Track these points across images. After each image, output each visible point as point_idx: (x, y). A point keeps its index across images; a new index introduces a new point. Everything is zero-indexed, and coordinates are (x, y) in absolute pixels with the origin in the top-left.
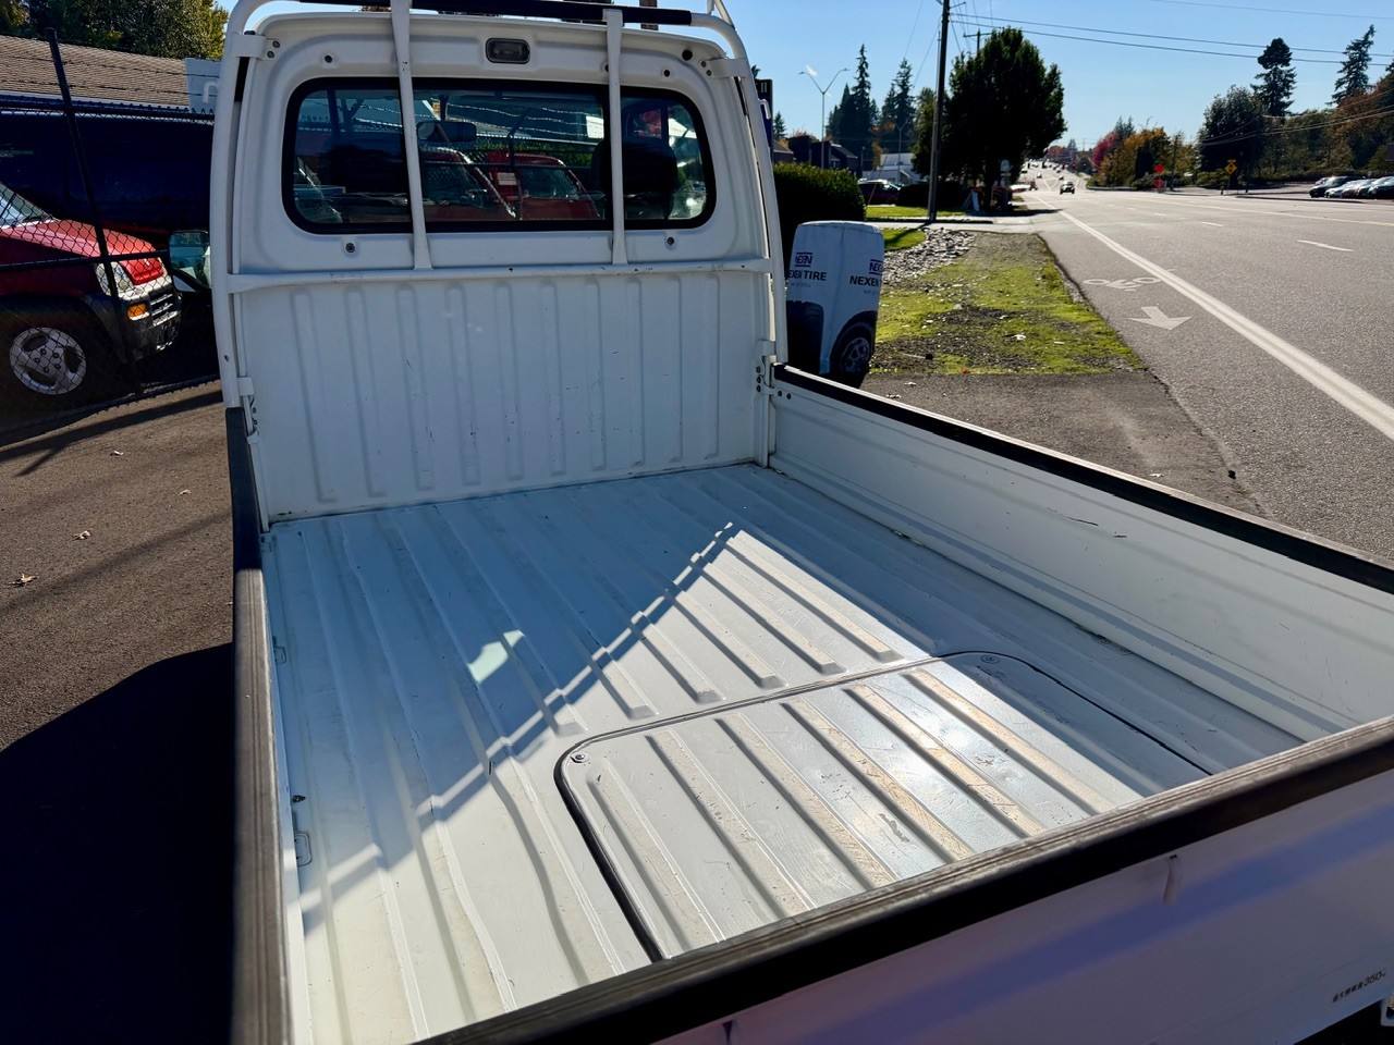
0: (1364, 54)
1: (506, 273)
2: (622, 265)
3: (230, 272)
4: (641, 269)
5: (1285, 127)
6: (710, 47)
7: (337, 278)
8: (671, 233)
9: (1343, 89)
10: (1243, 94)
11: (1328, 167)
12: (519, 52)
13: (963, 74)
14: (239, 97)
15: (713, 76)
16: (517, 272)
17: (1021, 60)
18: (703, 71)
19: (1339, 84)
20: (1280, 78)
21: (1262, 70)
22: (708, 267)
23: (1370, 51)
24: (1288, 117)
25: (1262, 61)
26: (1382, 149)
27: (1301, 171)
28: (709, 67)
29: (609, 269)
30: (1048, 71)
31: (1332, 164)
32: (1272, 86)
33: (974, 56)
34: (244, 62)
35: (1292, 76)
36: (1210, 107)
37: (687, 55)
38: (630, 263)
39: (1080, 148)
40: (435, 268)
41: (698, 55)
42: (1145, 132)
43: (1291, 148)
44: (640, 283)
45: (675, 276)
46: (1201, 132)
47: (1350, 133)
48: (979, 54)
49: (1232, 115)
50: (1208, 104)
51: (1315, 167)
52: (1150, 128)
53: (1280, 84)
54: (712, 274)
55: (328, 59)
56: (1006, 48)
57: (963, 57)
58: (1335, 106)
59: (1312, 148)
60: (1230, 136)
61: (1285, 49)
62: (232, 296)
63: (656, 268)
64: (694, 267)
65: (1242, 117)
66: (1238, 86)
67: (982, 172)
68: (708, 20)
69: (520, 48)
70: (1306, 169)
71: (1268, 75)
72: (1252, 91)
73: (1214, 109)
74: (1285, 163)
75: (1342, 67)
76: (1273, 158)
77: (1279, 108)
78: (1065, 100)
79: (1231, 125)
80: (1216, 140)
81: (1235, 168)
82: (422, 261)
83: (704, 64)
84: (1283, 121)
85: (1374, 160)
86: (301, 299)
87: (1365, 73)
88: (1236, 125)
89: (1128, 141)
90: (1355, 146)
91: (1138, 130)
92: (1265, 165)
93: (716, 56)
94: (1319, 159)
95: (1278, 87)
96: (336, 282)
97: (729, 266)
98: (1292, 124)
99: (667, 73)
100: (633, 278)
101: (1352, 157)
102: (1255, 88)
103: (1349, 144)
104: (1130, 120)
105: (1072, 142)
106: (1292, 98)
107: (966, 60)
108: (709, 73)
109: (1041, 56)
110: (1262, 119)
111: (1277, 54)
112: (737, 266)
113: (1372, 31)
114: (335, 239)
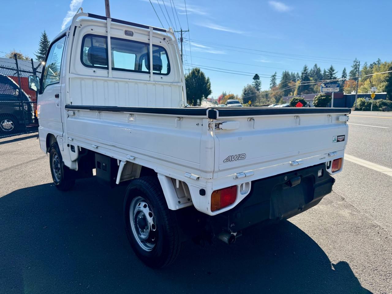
0: (275, 78)
1: (128, 80)
2: (152, 81)
3: (69, 73)
4: (156, 82)
5: (260, 94)
6: (169, 38)
7: (92, 77)
8: (162, 76)
9: (272, 86)
10: (250, 86)
11: (271, 103)
12: (131, 34)
13: (186, 78)
14: (74, 35)
15: (169, 44)
16: (130, 80)
17: (201, 76)
18: (167, 43)
19: (271, 84)
20: (258, 83)
21: (253, 81)
22: (170, 84)
23: (276, 77)
24: (261, 92)
25: (254, 79)
26: (281, 99)
27: (265, 104)
28: (169, 42)
29: (149, 82)
30: (207, 79)
31: (271, 102)
32: (256, 85)
33: (189, 75)
34: (76, 27)
35: (260, 82)
36: (244, 89)
37: (164, 39)
38: (154, 81)
39: (214, 98)
40: (113, 78)
41: (167, 39)
42: (229, 95)
43: (262, 98)
44: (155, 86)
45: (162, 85)
46: (242, 94)
47: (274, 95)
48: (190, 74)
49: (248, 91)
50: (243, 88)
51: (268, 103)
52: (230, 94)
53: (258, 84)
54: (170, 86)
55: (92, 30)
56: (196, 73)
57: (186, 74)
58: (270, 90)
59: (267, 98)
60: (248, 96)
61: (258, 76)
62: (69, 78)
63: (159, 83)
64: (167, 83)
65: (251, 91)
66: (249, 84)
67: (193, 102)
68: (169, 32)
69: (131, 33)
70: (266, 103)
71: (255, 82)
72: (252, 85)
73: (244, 90)
74: (261, 102)
75: (271, 81)
76: (258, 101)
77: (258, 90)
78: (211, 86)
79: (248, 93)
80: (245, 96)
81: (251, 103)
82: (110, 75)
83: (168, 41)
84: (260, 93)
85: (280, 101)
86: (83, 82)
87: (276, 82)
88: (249, 93)
89: (225, 97)
90: (276, 98)
91: (227, 94)
92: (257, 102)
93: (170, 40)
94: (269, 101)
95: (258, 85)
96: (92, 78)
97: (174, 84)
98: (262, 93)
99: (160, 42)
100: (154, 85)
101: (275, 101)
102: (253, 85)
103: (274, 98)
104: (226, 92)
105: (212, 97)
106: (261, 88)
107: (187, 75)
108: (169, 43)
109: (205, 75)
110: (255, 92)
111: (256, 77)
112: (176, 84)
113: (276, 73)
114: (92, 69)
